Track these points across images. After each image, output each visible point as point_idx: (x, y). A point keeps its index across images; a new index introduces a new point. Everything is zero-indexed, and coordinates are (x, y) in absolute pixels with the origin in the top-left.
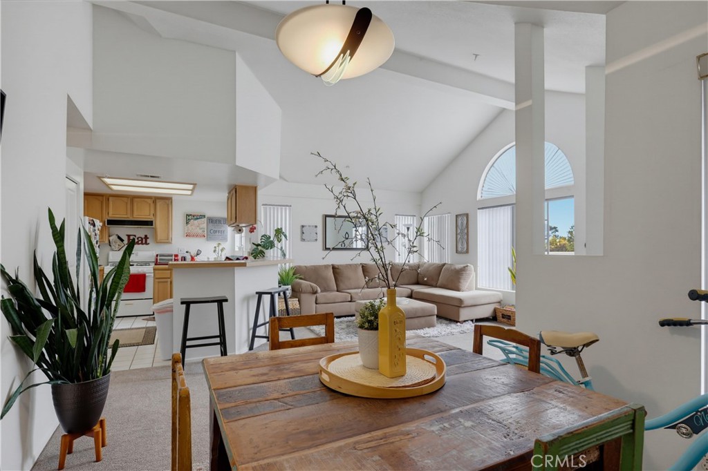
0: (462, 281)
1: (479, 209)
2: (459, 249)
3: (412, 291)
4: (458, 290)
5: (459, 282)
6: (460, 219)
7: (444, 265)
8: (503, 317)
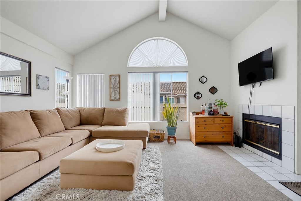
0: (126, 119)
1: (129, 73)
2: (113, 98)
3: (91, 132)
4: (124, 125)
5: (124, 120)
6: (113, 78)
7: (105, 109)
8: (154, 138)
